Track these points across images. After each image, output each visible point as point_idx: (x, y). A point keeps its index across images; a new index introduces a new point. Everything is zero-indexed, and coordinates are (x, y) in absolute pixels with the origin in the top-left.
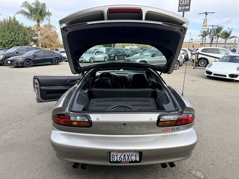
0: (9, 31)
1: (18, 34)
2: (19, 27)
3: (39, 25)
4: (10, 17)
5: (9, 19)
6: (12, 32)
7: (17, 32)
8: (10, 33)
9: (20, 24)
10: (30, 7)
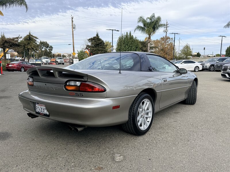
0: (124, 45)
1: (131, 47)
2: (132, 41)
3: (149, 38)
4: (127, 33)
5: (126, 34)
6: (126, 46)
7: (131, 46)
8: (125, 47)
9: (134, 38)
10: (144, 22)
